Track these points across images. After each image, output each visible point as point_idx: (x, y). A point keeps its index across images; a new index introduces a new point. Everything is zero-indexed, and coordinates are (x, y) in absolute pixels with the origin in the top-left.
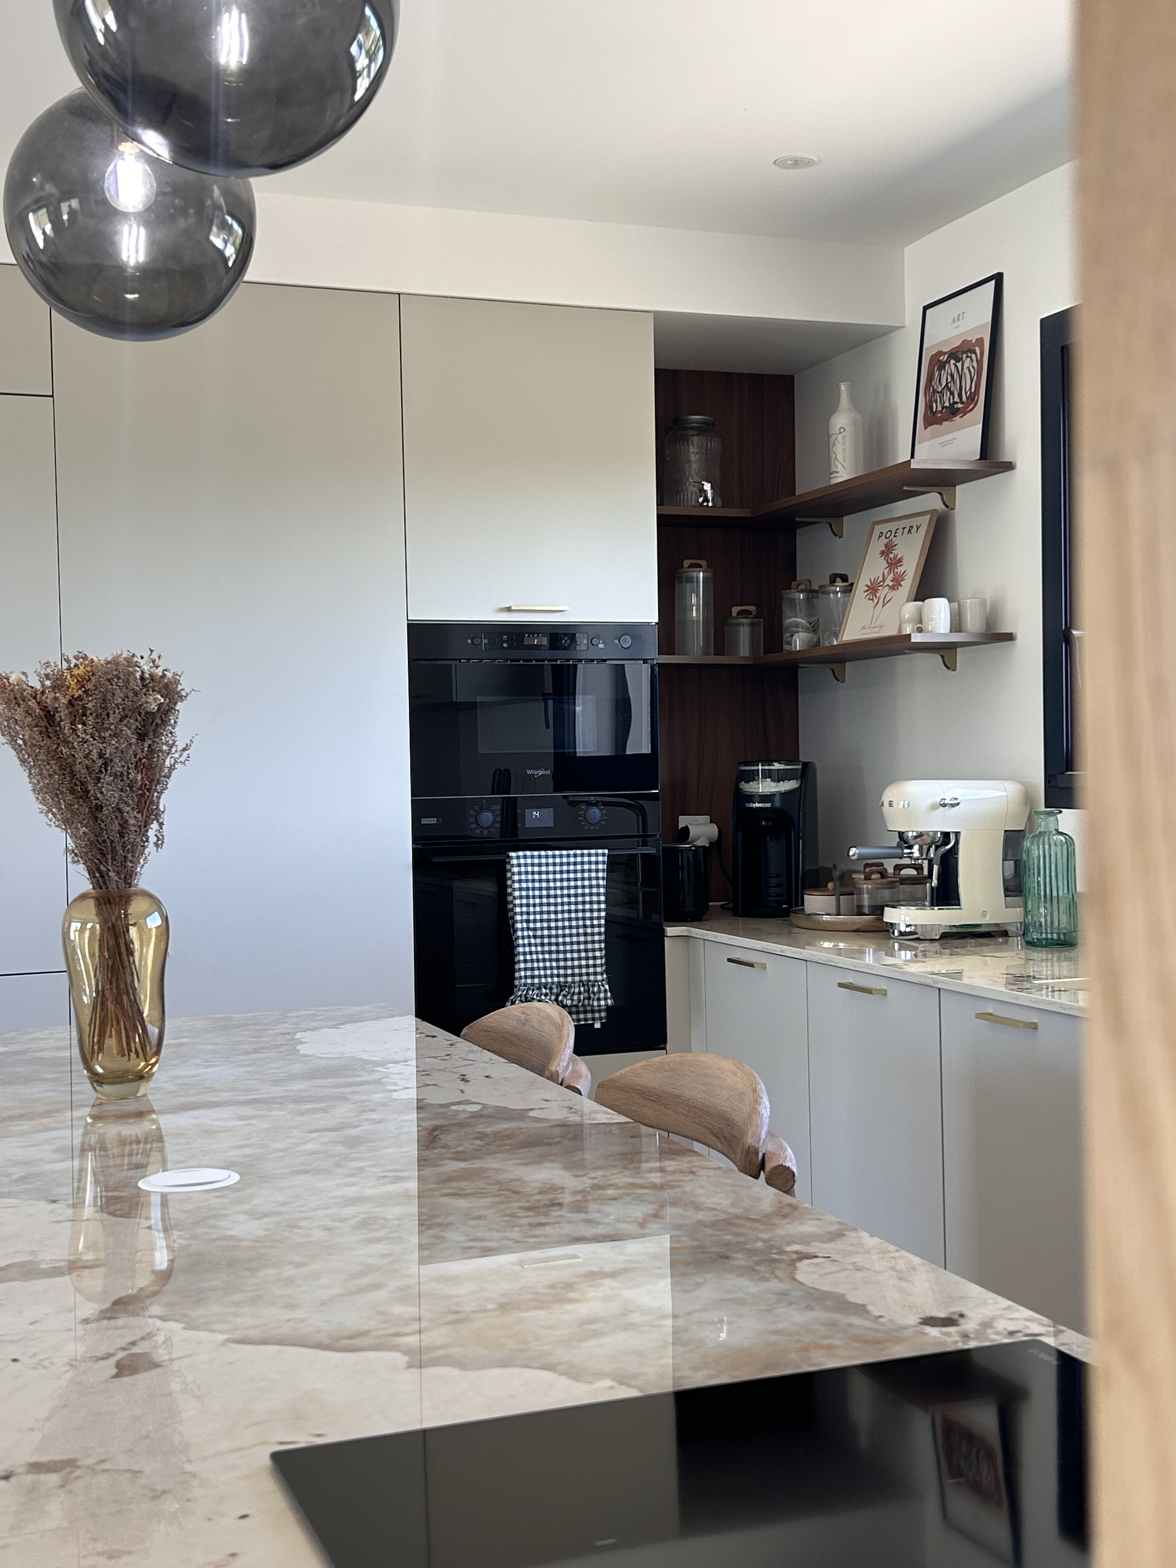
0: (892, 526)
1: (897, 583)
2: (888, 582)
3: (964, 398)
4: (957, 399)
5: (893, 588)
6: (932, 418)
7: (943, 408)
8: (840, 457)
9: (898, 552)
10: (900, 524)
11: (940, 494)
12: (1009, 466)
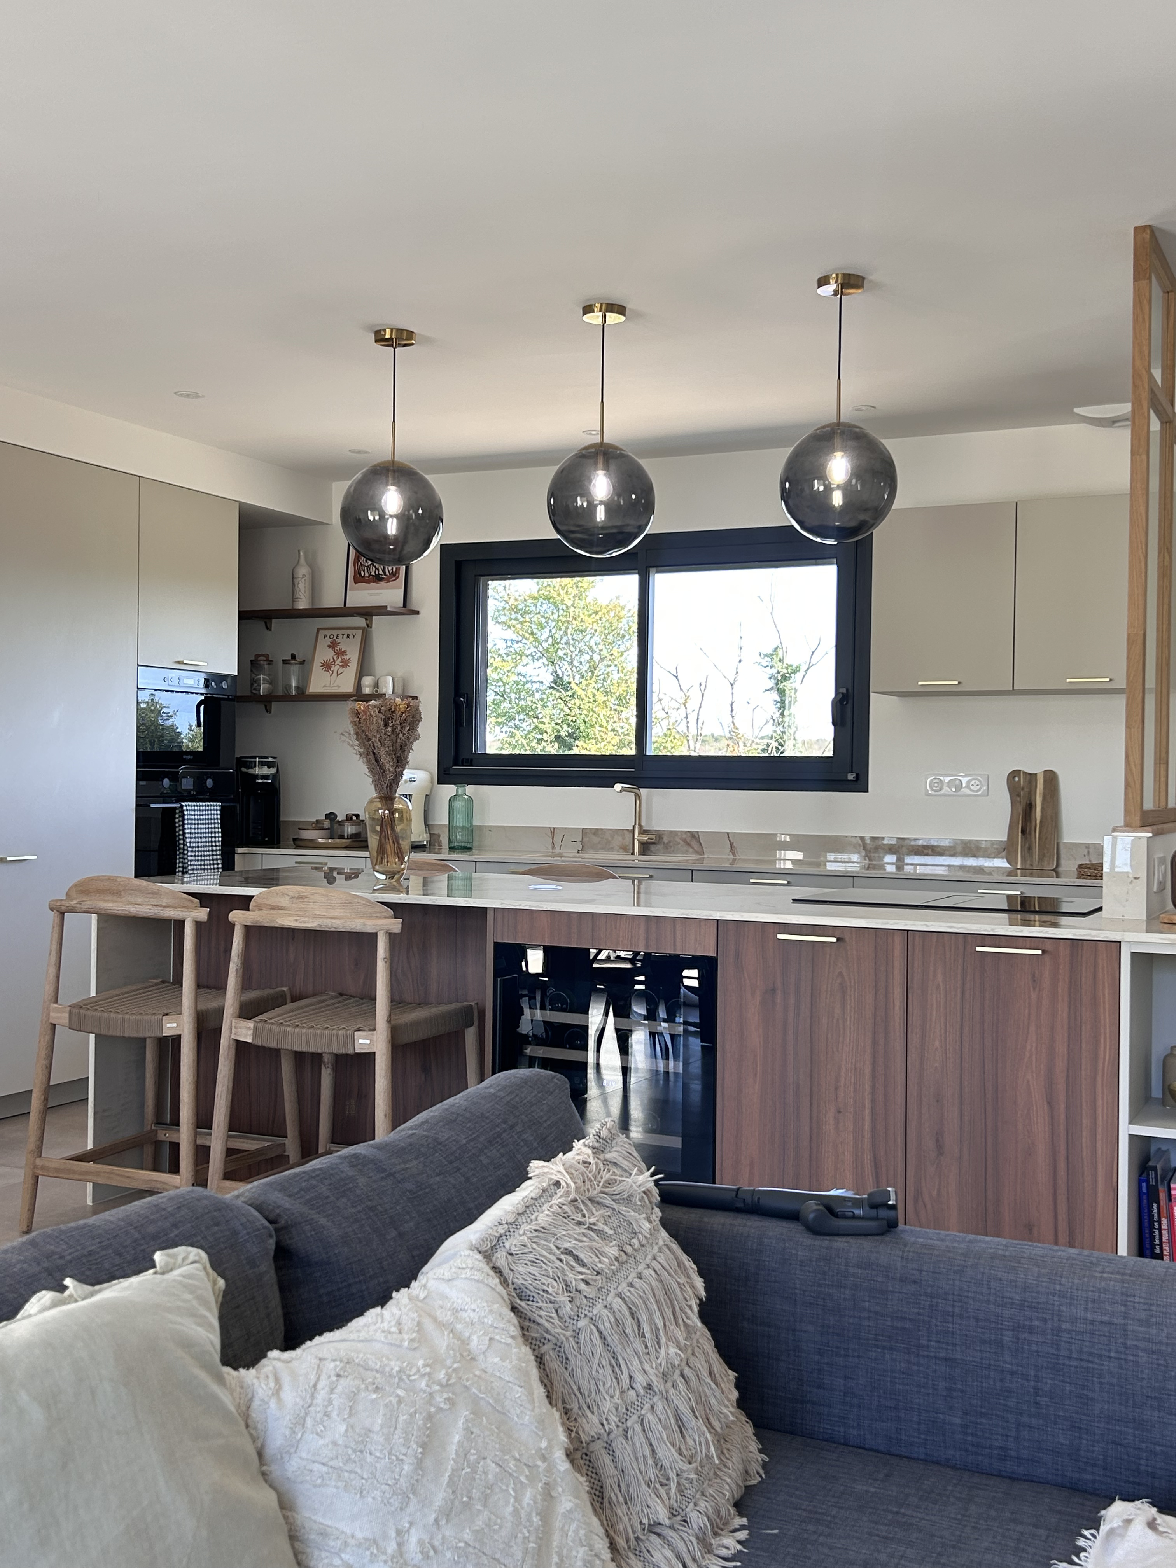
0: (335, 632)
1: (345, 664)
2: (339, 661)
3: (387, 573)
4: (381, 572)
5: (342, 666)
6: (359, 578)
7: (370, 575)
8: (302, 590)
9: (342, 647)
10: (340, 632)
11: (366, 619)
12: (417, 613)
